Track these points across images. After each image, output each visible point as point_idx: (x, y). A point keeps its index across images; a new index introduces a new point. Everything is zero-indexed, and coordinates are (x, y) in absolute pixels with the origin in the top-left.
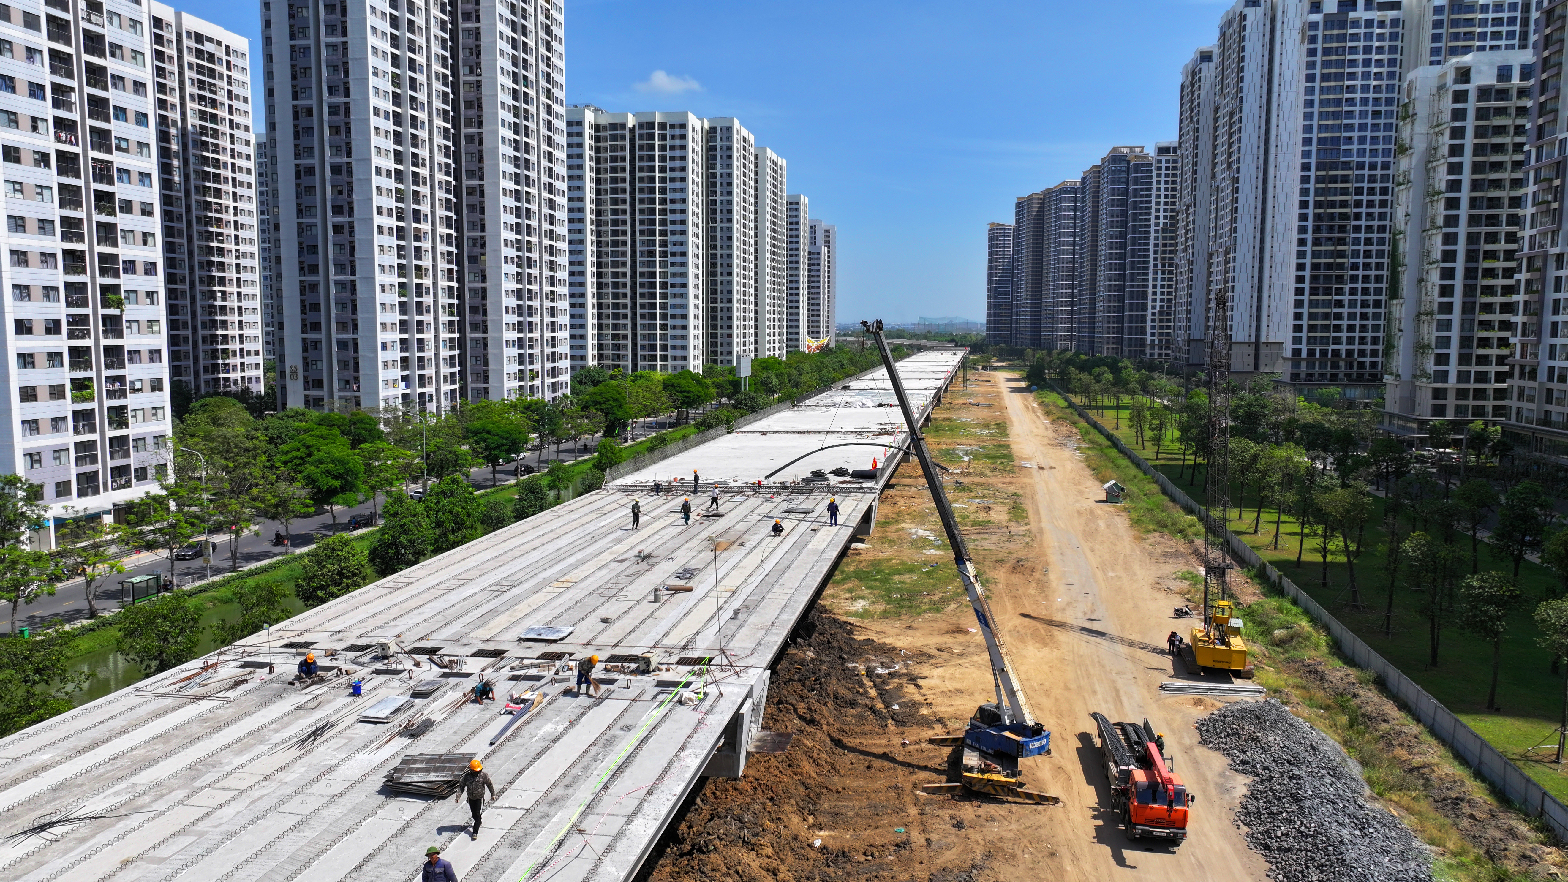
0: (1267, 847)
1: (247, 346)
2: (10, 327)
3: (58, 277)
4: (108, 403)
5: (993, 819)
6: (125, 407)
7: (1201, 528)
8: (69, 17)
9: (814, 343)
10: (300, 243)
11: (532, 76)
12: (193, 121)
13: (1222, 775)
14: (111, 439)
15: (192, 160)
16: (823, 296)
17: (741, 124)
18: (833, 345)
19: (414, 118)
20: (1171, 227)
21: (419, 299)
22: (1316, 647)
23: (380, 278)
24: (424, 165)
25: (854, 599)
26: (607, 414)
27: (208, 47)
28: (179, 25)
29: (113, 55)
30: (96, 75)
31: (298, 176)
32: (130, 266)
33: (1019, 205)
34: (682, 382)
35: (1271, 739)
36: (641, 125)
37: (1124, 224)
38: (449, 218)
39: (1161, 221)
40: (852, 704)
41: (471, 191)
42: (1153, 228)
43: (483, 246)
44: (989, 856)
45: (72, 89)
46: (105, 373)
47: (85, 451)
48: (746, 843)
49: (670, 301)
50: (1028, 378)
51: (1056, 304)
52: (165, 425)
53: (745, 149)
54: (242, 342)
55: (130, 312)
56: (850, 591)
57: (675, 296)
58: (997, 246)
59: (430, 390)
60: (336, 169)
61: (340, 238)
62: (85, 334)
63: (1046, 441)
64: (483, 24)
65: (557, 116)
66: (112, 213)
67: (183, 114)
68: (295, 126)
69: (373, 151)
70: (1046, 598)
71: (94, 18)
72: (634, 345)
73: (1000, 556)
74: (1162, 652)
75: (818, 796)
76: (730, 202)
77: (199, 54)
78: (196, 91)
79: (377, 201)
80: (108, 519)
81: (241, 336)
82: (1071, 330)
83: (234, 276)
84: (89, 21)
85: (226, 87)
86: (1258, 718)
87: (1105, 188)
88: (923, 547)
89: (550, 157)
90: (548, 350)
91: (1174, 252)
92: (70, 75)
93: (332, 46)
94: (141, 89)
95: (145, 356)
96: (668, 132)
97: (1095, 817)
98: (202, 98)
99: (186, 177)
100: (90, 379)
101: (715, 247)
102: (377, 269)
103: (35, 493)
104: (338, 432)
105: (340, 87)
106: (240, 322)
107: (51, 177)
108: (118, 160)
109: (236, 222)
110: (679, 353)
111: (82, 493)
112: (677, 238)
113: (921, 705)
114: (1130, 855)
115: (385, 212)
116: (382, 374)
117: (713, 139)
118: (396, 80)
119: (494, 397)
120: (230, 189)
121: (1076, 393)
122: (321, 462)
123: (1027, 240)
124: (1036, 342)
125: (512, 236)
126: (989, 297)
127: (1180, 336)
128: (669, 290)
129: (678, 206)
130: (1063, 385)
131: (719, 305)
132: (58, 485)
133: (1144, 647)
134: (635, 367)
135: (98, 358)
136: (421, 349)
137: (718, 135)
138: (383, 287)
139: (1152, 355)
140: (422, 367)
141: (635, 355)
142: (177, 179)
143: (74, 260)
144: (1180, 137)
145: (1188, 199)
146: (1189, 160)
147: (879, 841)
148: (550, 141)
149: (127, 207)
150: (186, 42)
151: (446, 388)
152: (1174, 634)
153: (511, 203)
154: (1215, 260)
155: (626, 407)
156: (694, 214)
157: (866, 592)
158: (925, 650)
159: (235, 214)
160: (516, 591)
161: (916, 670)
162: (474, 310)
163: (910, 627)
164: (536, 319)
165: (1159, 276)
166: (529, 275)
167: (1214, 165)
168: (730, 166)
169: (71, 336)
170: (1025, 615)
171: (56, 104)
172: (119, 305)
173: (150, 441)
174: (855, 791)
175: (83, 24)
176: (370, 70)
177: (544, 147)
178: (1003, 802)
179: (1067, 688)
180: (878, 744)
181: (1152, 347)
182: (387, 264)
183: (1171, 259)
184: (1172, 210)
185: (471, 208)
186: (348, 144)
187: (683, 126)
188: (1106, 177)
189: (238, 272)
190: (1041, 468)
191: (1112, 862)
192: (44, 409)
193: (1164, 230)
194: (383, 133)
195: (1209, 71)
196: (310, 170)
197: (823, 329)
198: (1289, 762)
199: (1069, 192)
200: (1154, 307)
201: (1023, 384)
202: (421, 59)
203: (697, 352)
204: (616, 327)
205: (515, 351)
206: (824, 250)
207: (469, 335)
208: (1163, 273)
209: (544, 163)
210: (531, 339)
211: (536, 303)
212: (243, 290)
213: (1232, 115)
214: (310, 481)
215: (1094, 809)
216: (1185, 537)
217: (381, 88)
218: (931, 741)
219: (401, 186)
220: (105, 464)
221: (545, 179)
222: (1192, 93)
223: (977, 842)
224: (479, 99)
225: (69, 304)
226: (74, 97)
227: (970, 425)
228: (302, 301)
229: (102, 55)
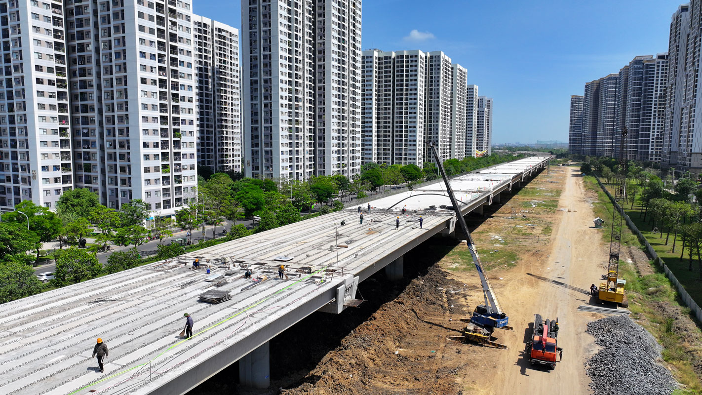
0: (594, 375)
1: (235, 153)
2: (142, 145)
3: (158, 126)
4: (175, 174)
5: (475, 352)
6: (181, 175)
7: (636, 240)
8: (165, 28)
9: (480, 153)
10: (252, 111)
11: (346, 39)
12: (217, 63)
13: (590, 345)
14: (176, 187)
15: (216, 79)
16: (485, 131)
17: (445, 54)
18: (490, 154)
19: (296, 59)
20: (663, 96)
21: (297, 134)
22: (669, 296)
23: (281, 125)
24: (300, 78)
25: (454, 263)
26: (372, 183)
27: (223, 34)
28: (213, 25)
29: (180, 41)
30: (174, 49)
31: (251, 84)
32: (184, 122)
33: (586, 86)
34: (409, 170)
35: (618, 332)
36: (398, 57)
37: (640, 95)
38: (310, 100)
39: (659, 92)
40: (434, 303)
41: (320, 88)
42: (654, 96)
43: (324, 111)
44: (466, 365)
45: (165, 55)
46: (174, 162)
47: (166, 191)
48: (365, 348)
49: (409, 134)
50: (581, 170)
51: (604, 134)
52: (195, 183)
53: (446, 65)
54: (233, 151)
55: (183, 139)
56: (453, 259)
57: (411, 131)
58: (575, 106)
59: (301, 171)
60: (266, 81)
61: (266, 109)
62: (167, 148)
63: (579, 199)
64: (326, 18)
65: (357, 55)
66: (178, 101)
67: (213, 61)
68: (251, 64)
69: (280, 73)
70: (542, 268)
71: (174, 28)
72: (393, 153)
73: (529, 249)
74: (588, 293)
75: (405, 336)
76: (438, 89)
77: (220, 36)
78: (218, 51)
79: (281, 93)
80: (174, 218)
81: (233, 149)
82: (612, 147)
83: (231, 125)
84: (172, 29)
85: (230, 49)
86: (614, 322)
87: (631, 77)
88: (495, 243)
89: (354, 73)
90: (351, 155)
91: (664, 108)
92: (164, 50)
93: (265, 31)
94: (190, 54)
95: (188, 156)
96: (410, 59)
97: (520, 355)
98: (220, 54)
99: (214, 86)
100: (168, 165)
101: (431, 110)
102: (280, 121)
103: (148, 207)
104: (258, 187)
105: (268, 48)
106: (233, 143)
107: (157, 89)
108: (181, 81)
109: (232, 103)
110: (412, 157)
111: (165, 208)
112: (413, 106)
113: (464, 306)
114: (528, 371)
115: (284, 98)
116: (281, 164)
117: (432, 61)
118: (290, 43)
119: (326, 175)
120: (230, 90)
121: (603, 177)
122: (249, 198)
123: (590, 103)
124: (593, 152)
125: (336, 107)
126: (570, 131)
127: (666, 149)
128: (409, 129)
129: (413, 92)
130: (599, 173)
131: (432, 136)
132: (156, 204)
133: (580, 291)
134: (393, 163)
135: (171, 156)
136: (297, 154)
137: (434, 59)
138: (282, 128)
139: (651, 159)
140: (297, 162)
141: (393, 158)
142: (210, 87)
143: (164, 119)
144: (670, 50)
145: (673, 81)
146: (673, 62)
147: (422, 355)
148: (354, 66)
149: (183, 99)
150: (215, 32)
151: (308, 170)
152: (593, 286)
153: (336, 93)
154: (684, 111)
155: (381, 180)
156: (420, 95)
157: (460, 260)
158: (476, 285)
159: (232, 100)
160: (283, 244)
161: (468, 292)
162: (320, 138)
163: (473, 276)
164: (346, 142)
165: (657, 120)
166: (343, 123)
167: (686, 64)
168: (439, 73)
169: (162, 148)
170: (528, 274)
171: (159, 61)
172: (179, 136)
173: (189, 189)
174: (421, 336)
175: (170, 31)
176: (279, 40)
177: (351, 69)
178: (482, 346)
179: (534, 305)
180: (437, 320)
181: (652, 155)
182: (284, 119)
183: (663, 111)
184: (665, 87)
185: (320, 95)
186: (270, 71)
187: (416, 56)
188: (631, 72)
189: (232, 123)
190: (569, 211)
191: (519, 372)
192: (152, 175)
193: (660, 97)
194: (284, 66)
195: (686, 16)
196: (256, 82)
197: (485, 146)
198: (625, 343)
199: (613, 80)
200: (653, 135)
201: (580, 173)
202: (300, 35)
203: (420, 156)
204: (385, 145)
205: (336, 156)
206: (486, 110)
207: (318, 148)
208: (659, 118)
209: (351, 75)
210: (343, 150)
211: (346, 135)
212: (234, 130)
213: (696, 38)
214: (245, 206)
215: (522, 352)
216: (628, 245)
217: (284, 47)
218: (461, 320)
219: (291, 87)
220: (173, 197)
221: (351, 82)
222: (676, 28)
223: (464, 359)
224: (324, 50)
225: (162, 136)
226: (166, 58)
227: (543, 191)
228: (252, 135)
229: (176, 42)
